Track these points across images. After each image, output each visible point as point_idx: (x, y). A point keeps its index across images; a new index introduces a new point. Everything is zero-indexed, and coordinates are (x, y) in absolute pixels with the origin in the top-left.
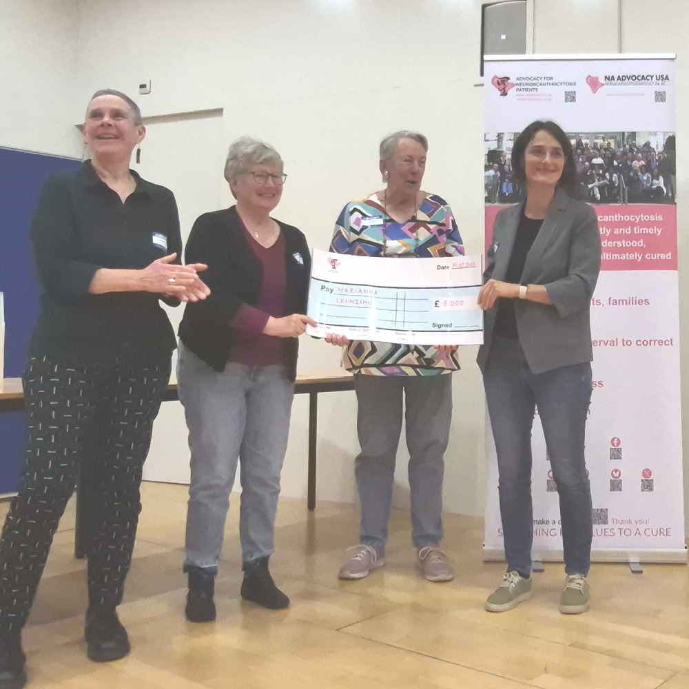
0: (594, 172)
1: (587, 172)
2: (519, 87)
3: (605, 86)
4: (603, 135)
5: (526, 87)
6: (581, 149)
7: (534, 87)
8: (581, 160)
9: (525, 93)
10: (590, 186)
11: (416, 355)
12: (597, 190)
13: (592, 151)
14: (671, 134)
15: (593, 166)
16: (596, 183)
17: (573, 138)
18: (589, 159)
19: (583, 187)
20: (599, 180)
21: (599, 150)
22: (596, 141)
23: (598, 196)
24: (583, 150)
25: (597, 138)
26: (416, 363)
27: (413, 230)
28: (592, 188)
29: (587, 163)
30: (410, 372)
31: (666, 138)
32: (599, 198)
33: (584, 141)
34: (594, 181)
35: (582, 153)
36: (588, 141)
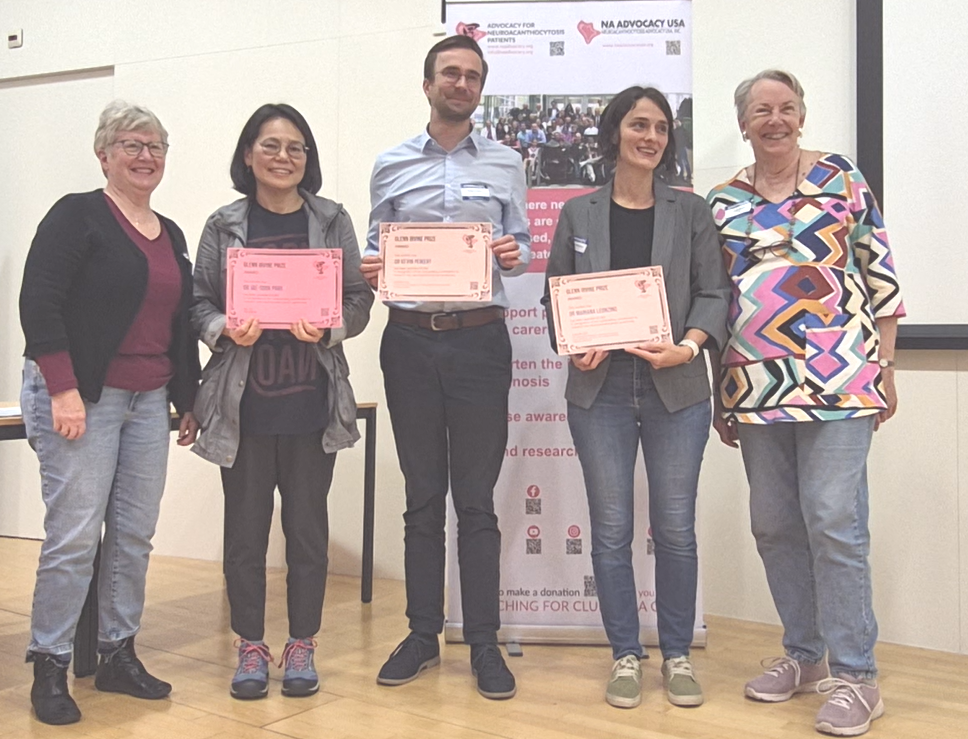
0: (587, 145)
1: (579, 145)
2: (491, 37)
3: (602, 35)
4: (599, 98)
5: (500, 36)
6: (570, 116)
7: (511, 36)
8: (570, 130)
9: (498, 43)
10: (582, 164)
11: (808, 390)
12: (590, 169)
13: (584, 119)
14: (687, 97)
15: (586, 138)
16: (591, 160)
17: (561, 101)
18: (582, 129)
19: (573, 165)
20: (593, 156)
21: (593, 118)
22: (590, 105)
23: (593, 176)
24: (573, 118)
25: (591, 101)
26: (811, 402)
27: (797, 208)
28: (585, 166)
29: (578, 135)
30: (801, 416)
31: (681, 101)
32: (594, 180)
33: (575, 106)
34: (587, 158)
35: (572, 122)
36: (579, 106)
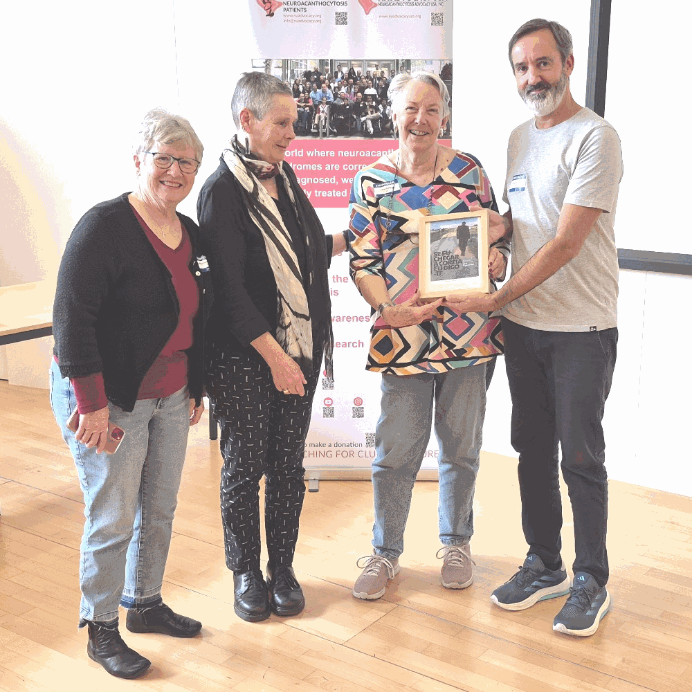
0: (367, 103)
1: (360, 103)
2: (286, 7)
3: (379, 7)
4: (376, 63)
5: (293, 7)
6: (353, 78)
7: (303, 6)
8: (353, 90)
9: (293, 13)
10: (363, 119)
11: (445, 347)
12: (369, 123)
13: (364, 80)
14: (448, 62)
15: (365, 97)
16: (370, 116)
17: (345, 65)
18: (362, 90)
19: (355, 120)
20: (372, 113)
21: (372, 80)
22: (369, 69)
23: (371, 130)
24: (355, 80)
25: (370, 66)
26: (446, 357)
27: (438, 194)
28: (365, 121)
29: (359, 94)
30: (440, 368)
31: (442, 66)
32: (372, 132)
33: (356, 70)
34: (366, 114)
35: (355, 83)
36: (360, 69)
